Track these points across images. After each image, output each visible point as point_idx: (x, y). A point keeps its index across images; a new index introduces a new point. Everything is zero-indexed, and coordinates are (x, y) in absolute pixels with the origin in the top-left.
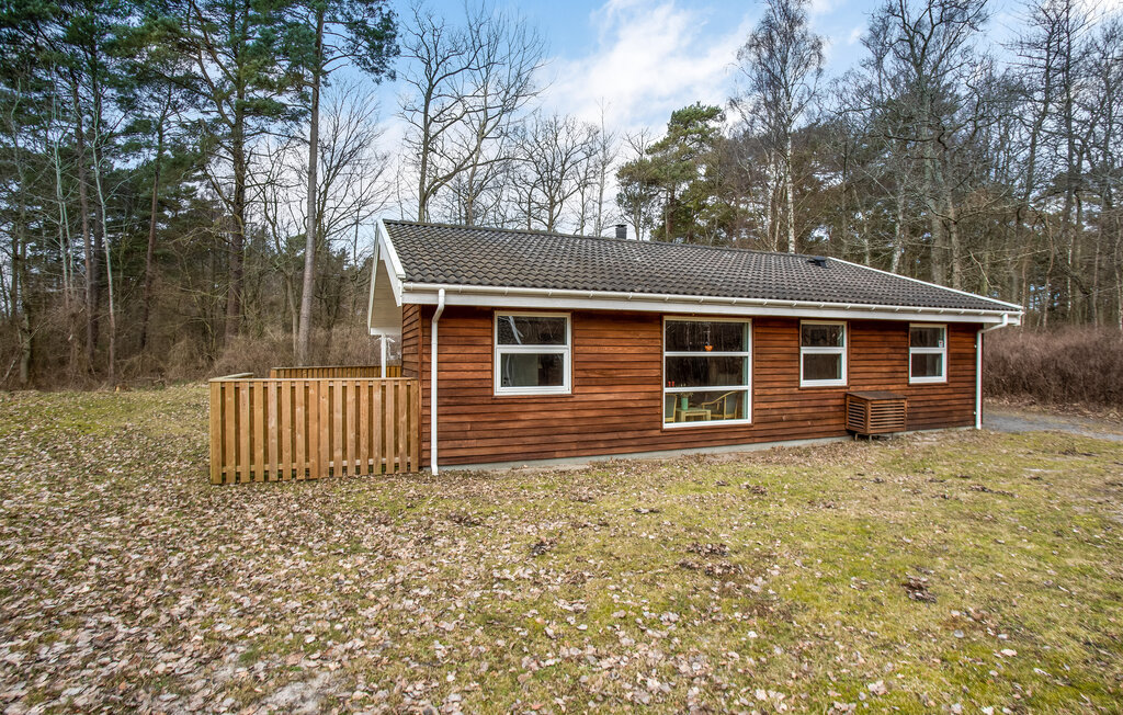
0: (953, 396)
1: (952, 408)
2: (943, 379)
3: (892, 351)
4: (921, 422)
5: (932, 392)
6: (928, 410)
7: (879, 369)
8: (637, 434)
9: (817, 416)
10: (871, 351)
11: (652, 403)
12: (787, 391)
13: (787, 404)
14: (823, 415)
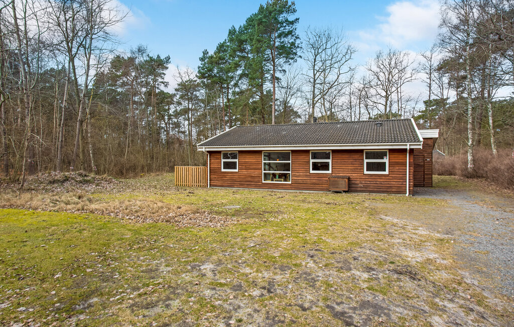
0: (392, 180)
1: (392, 185)
2: (387, 172)
3: (354, 161)
4: (371, 189)
5: (378, 178)
6: (376, 185)
7: (347, 168)
8: (255, 183)
9: (317, 183)
10: (343, 161)
11: (259, 175)
12: (304, 174)
13: (304, 178)
14: (320, 183)
